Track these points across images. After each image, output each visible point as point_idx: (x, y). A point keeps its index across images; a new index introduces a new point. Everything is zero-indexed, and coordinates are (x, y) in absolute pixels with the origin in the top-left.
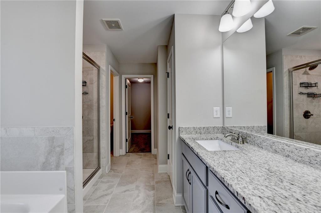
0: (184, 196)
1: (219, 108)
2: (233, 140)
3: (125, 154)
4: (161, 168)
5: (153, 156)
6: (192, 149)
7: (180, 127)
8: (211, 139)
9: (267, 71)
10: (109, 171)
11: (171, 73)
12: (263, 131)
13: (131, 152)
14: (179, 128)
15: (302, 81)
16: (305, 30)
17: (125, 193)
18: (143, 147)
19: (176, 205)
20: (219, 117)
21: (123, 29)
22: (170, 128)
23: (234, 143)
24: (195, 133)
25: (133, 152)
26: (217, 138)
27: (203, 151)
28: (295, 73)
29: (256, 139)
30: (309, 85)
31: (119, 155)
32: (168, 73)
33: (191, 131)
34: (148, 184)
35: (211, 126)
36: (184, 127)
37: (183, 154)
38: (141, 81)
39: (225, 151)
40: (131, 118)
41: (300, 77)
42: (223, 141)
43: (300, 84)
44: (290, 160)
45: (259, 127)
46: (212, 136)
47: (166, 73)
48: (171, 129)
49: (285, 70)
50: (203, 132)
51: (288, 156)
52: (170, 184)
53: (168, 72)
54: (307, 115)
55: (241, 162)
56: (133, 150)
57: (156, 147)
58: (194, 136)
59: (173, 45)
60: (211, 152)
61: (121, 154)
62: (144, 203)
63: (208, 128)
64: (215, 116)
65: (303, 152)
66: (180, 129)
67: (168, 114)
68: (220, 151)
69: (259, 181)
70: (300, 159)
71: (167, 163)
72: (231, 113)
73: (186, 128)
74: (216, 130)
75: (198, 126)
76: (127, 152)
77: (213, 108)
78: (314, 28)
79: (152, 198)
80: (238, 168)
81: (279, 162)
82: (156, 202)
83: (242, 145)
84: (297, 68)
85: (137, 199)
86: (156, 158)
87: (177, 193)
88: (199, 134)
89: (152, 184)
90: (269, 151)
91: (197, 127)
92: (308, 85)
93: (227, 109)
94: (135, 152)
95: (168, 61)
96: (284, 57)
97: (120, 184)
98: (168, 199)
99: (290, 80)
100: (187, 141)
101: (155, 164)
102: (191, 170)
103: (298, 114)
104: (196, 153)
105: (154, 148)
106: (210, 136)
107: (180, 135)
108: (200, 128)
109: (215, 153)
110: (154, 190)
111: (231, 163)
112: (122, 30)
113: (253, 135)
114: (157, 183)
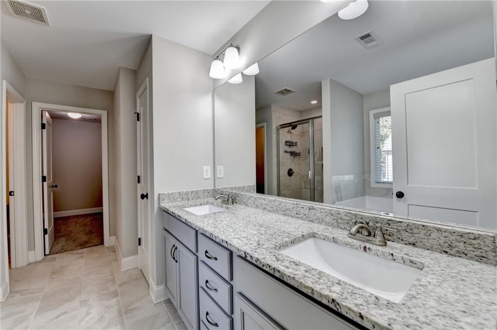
0: (168, 285)
1: (209, 167)
2: (224, 202)
3: (44, 259)
4: (127, 263)
5: (109, 249)
6: (179, 218)
7: (161, 193)
8: (201, 205)
9: (256, 126)
10: (6, 297)
11: (144, 114)
12: (252, 191)
13: (57, 253)
14: (159, 195)
15: (287, 140)
16: (287, 91)
17: (59, 319)
18: (84, 238)
19: (157, 302)
20: (210, 177)
21: (50, 25)
22: (143, 197)
23: (224, 205)
24: (181, 200)
25: (63, 250)
26: (207, 203)
27: (192, 217)
28: (282, 131)
29: (244, 197)
30: (292, 144)
31: (26, 264)
32: (138, 114)
33: (176, 197)
34: (106, 292)
35: (200, 189)
36: (166, 193)
37: (166, 230)
38: (75, 116)
39: (215, 213)
40: (53, 186)
41: (286, 135)
42: (214, 205)
43: (286, 142)
44: (266, 212)
45: (249, 186)
46: (202, 201)
47: (135, 113)
48: (145, 198)
49: (274, 127)
50: (191, 198)
51: (265, 209)
52: (144, 279)
53: (138, 111)
54: (290, 173)
55: (228, 219)
56: (62, 249)
57: (114, 232)
58: (180, 204)
59: (148, 77)
60: (200, 216)
61: (32, 260)
62: (102, 318)
63: (197, 192)
64: (205, 177)
65: (273, 203)
66: (161, 197)
67: (139, 177)
68: (210, 214)
69: (239, 229)
70: (271, 209)
71: (136, 253)
72: (222, 172)
73: (168, 194)
74: (206, 194)
75: (185, 191)
76: (47, 252)
77: (203, 168)
78: (293, 92)
79: (116, 308)
80: (225, 224)
81: (258, 214)
82: (123, 310)
83: (231, 206)
84: (283, 126)
85: (87, 319)
86: (115, 252)
87: (157, 286)
88: (186, 200)
89: (112, 289)
90: (253, 207)
91: (183, 192)
92: (290, 144)
93: (218, 167)
94: (66, 251)
95: (137, 95)
96: (273, 113)
97: (41, 310)
98: (143, 300)
99: (277, 138)
100: (172, 210)
101: (113, 260)
102: (178, 245)
103: (284, 172)
104: (184, 221)
105: (110, 236)
106: (199, 201)
107: (161, 204)
108: (187, 193)
109: (205, 216)
110: (118, 296)
111: (220, 222)
112: (48, 25)
113: (241, 194)
114: (121, 285)
